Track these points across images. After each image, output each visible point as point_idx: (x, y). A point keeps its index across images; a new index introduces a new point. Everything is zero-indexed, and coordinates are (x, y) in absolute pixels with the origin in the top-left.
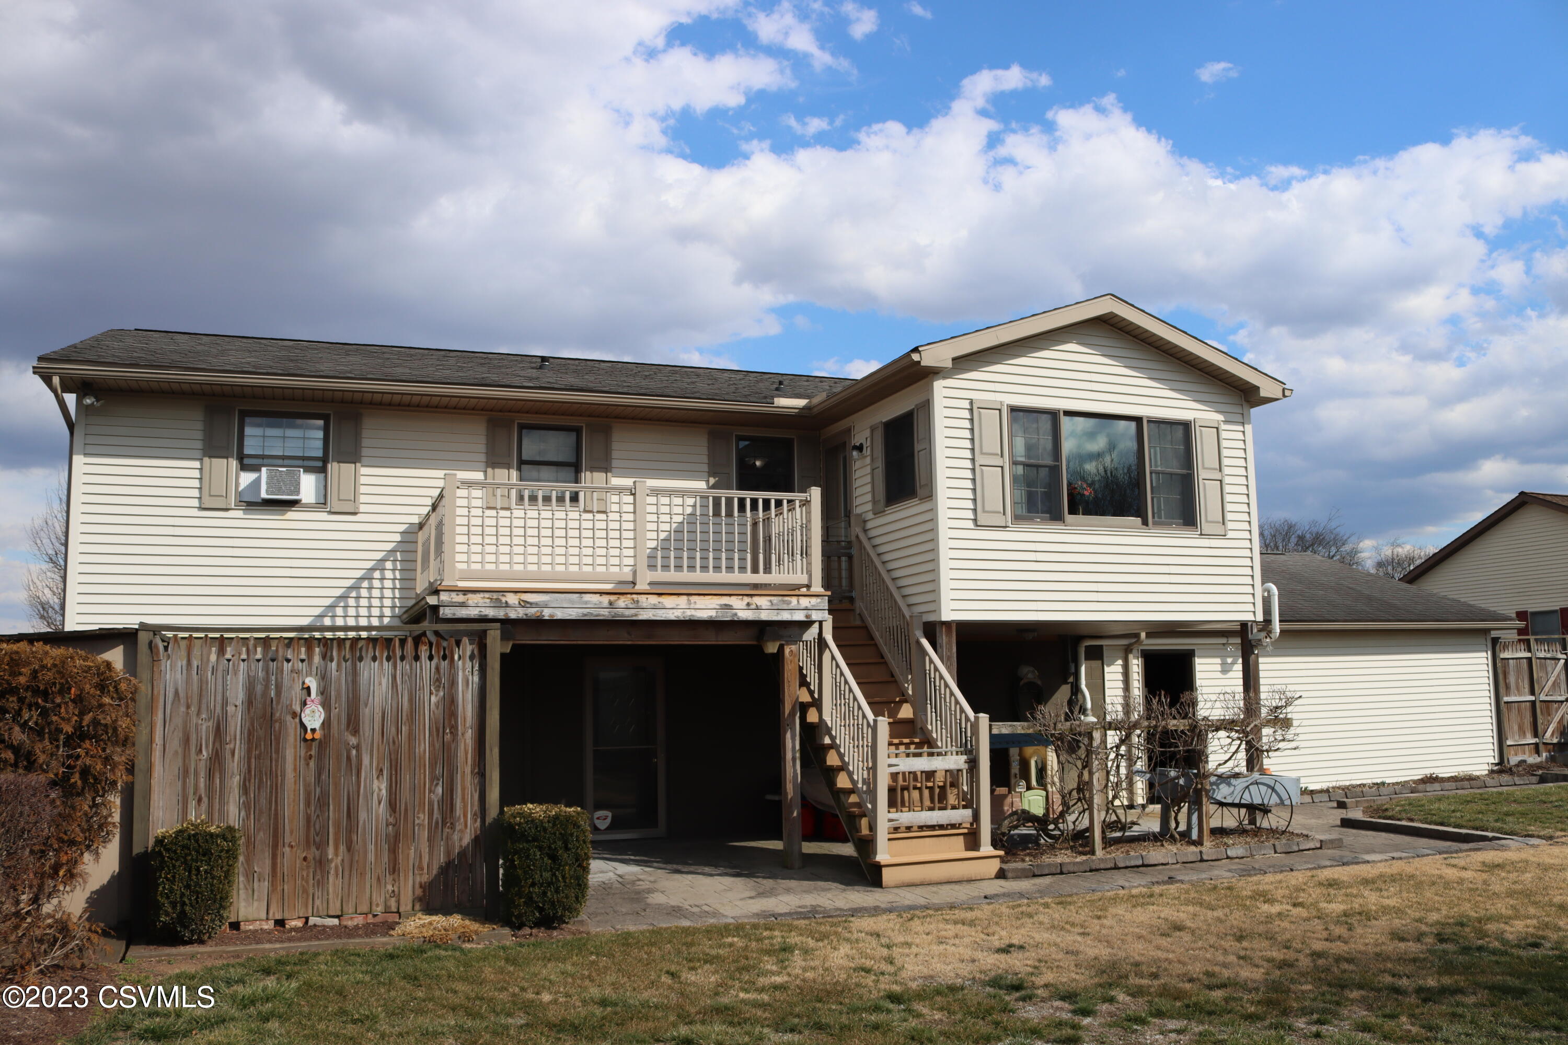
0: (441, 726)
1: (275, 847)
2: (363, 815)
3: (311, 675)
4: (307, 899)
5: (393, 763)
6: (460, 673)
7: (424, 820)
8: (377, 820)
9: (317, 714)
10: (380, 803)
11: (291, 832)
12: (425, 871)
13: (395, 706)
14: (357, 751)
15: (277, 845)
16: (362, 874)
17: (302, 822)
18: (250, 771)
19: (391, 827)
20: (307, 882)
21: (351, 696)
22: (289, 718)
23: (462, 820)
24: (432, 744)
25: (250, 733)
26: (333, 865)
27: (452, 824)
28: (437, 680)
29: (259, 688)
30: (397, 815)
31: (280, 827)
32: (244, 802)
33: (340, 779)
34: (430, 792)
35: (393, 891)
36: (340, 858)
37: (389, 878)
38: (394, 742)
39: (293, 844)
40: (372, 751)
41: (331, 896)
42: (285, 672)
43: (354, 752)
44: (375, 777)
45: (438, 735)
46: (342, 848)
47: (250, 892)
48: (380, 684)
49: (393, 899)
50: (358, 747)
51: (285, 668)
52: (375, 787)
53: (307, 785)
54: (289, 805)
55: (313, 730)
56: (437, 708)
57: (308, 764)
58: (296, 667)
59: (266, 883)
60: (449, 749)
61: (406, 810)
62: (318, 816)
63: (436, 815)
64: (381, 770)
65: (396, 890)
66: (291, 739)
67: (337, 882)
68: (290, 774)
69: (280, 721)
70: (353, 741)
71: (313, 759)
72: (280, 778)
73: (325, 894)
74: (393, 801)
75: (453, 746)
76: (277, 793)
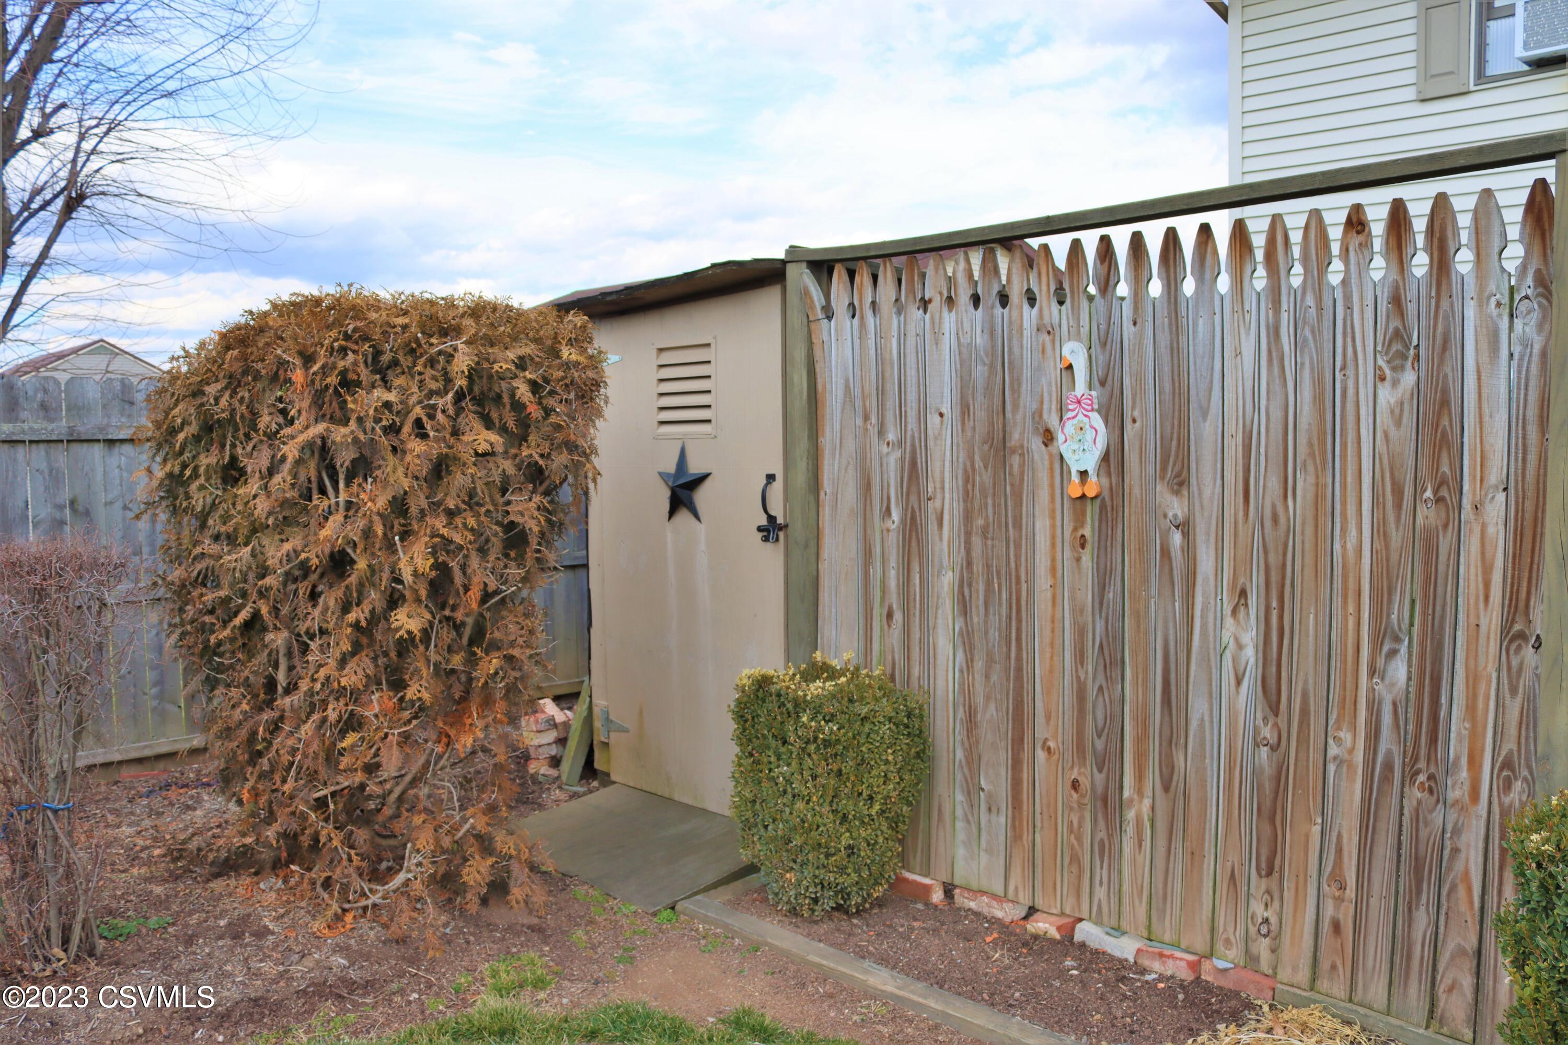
0: (1410, 477)
1: (1018, 742)
2: (1198, 707)
3: (1078, 338)
4: (1079, 877)
5: (1274, 577)
6: (1471, 312)
7: (1351, 751)
8: (1232, 725)
9: (1090, 434)
10: (1239, 682)
11: (1048, 718)
12: (1350, 893)
13: (1277, 415)
14: (1186, 535)
15: (1022, 740)
16: (1195, 856)
17: (1069, 698)
18: (969, 564)
19: (1264, 751)
20: (1079, 839)
21: (1167, 387)
22: (1036, 444)
23: (1464, 774)
24: (1380, 531)
25: (967, 480)
26: (1131, 815)
27: (1431, 777)
28: (1397, 334)
29: (980, 372)
30: (1282, 721)
31: (1027, 699)
32: (961, 634)
33: (1147, 606)
34: (1372, 672)
35: (1266, 921)
36: (1147, 802)
37: (1258, 885)
38: (1275, 519)
39: (1052, 744)
40: (1220, 539)
41: (1126, 887)
42: (1026, 333)
43: (1177, 538)
44: (1228, 610)
45: (1398, 506)
46: (1153, 777)
47: (975, 830)
48: (1238, 354)
49: (1266, 942)
50: (1185, 527)
51: (1026, 324)
52: (1227, 636)
53: (1078, 611)
54: (1042, 652)
55: (1084, 474)
56: (1398, 423)
57: (1078, 560)
58: (1046, 320)
59: (1002, 820)
60: (1430, 549)
61: (1305, 712)
62: (1101, 688)
63: (1387, 741)
64: (1243, 593)
65: (1273, 920)
66: (1043, 495)
67: (1140, 858)
68: (1043, 582)
69: (1023, 451)
70: (1176, 508)
71: (1089, 547)
72: (1024, 587)
73: (1115, 876)
74: (1272, 682)
75: (1445, 543)
76: (1019, 621)
